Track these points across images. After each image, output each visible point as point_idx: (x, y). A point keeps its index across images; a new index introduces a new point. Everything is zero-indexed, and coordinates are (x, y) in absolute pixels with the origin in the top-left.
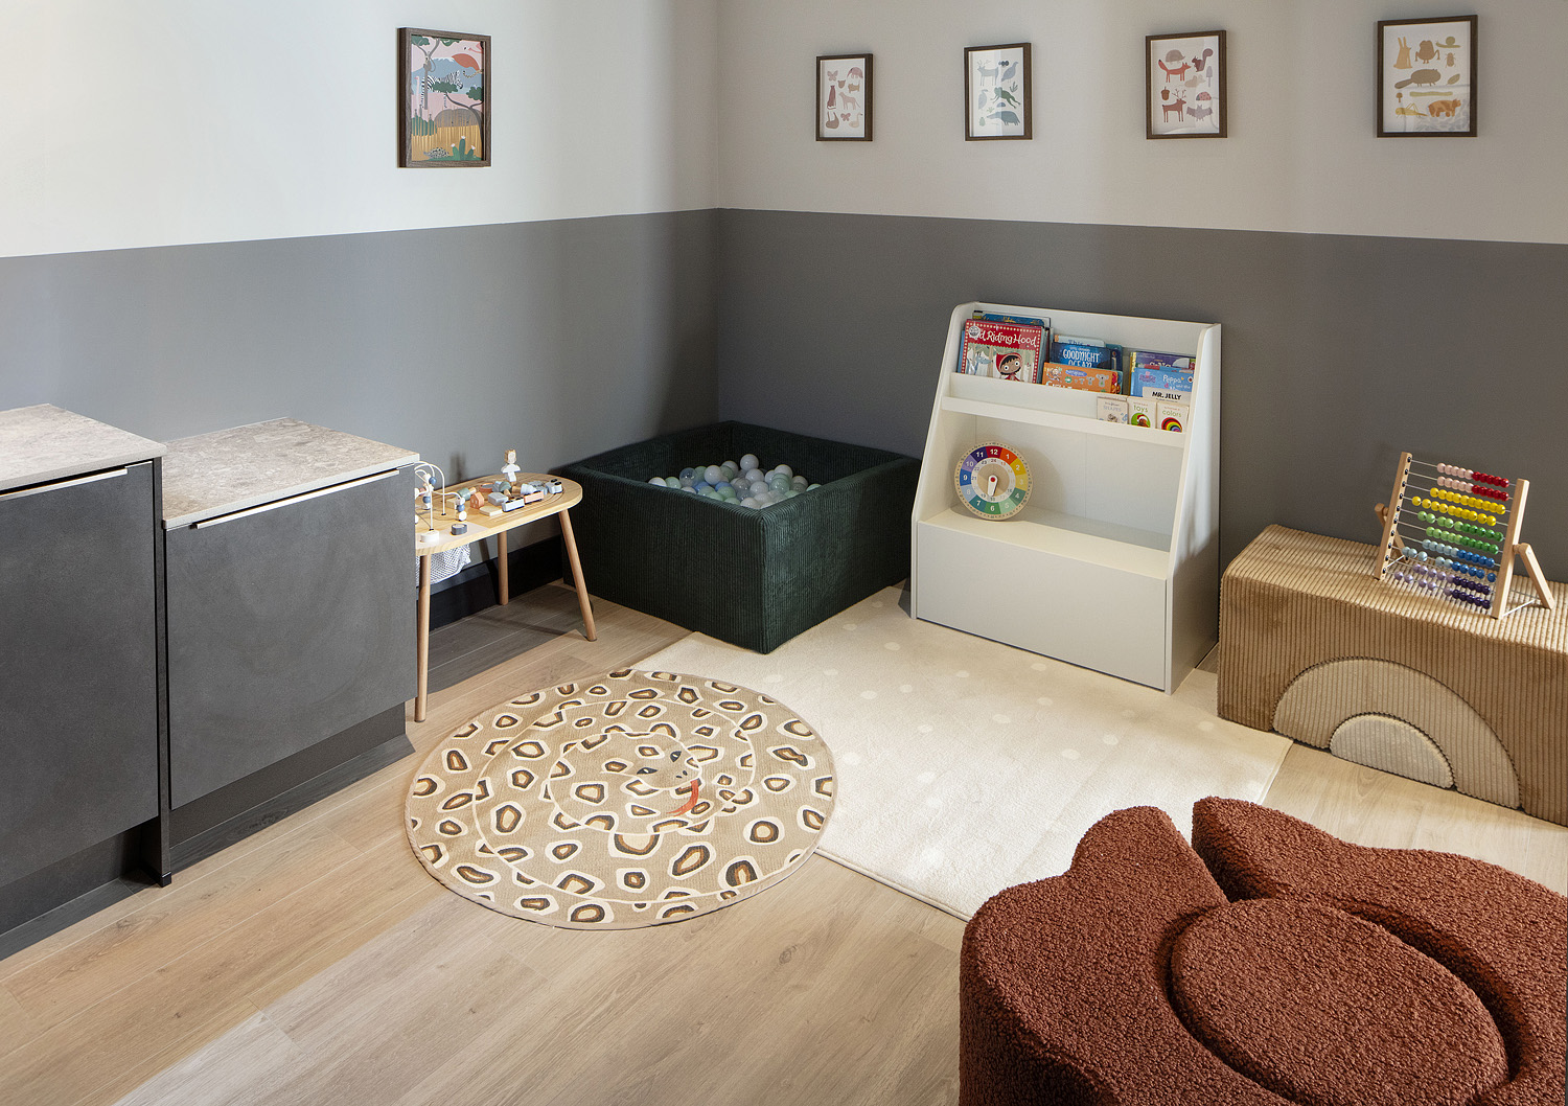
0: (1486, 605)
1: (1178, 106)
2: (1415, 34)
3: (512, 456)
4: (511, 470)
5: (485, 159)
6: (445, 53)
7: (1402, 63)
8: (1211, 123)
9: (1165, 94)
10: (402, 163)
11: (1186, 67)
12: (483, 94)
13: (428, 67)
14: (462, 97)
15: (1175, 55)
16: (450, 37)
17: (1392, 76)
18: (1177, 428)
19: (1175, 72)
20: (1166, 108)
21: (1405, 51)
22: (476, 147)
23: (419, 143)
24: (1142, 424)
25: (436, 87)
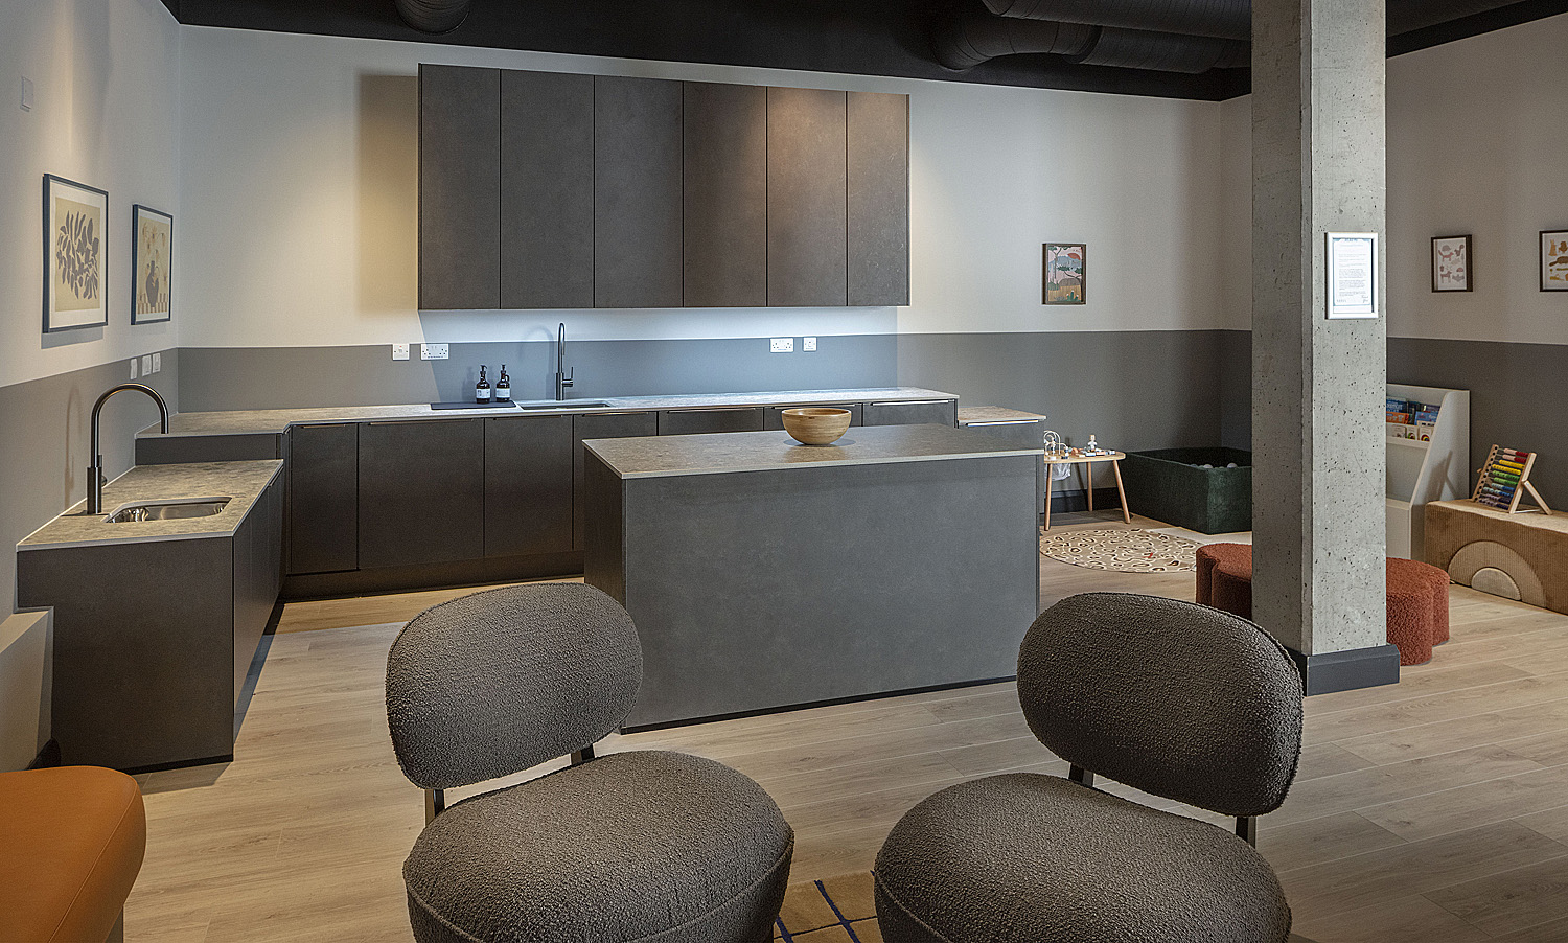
0: (1507, 509)
1: (1448, 275)
2: (1558, 238)
3: (1093, 437)
4: (1092, 444)
5: (1083, 301)
6: (1064, 253)
7: (1553, 253)
8: (1463, 285)
9: (1442, 268)
10: (1044, 303)
11: (1452, 254)
12: (1083, 271)
13: (1056, 260)
14: (1072, 273)
15: (1446, 248)
16: (1066, 246)
17: (1547, 259)
18: (1427, 440)
19: (1446, 257)
20: (1442, 276)
21: (1553, 246)
22: (1079, 296)
23: (1052, 294)
24: (1412, 438)
25: (1059, 268)
